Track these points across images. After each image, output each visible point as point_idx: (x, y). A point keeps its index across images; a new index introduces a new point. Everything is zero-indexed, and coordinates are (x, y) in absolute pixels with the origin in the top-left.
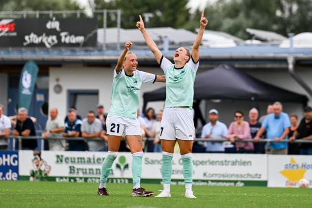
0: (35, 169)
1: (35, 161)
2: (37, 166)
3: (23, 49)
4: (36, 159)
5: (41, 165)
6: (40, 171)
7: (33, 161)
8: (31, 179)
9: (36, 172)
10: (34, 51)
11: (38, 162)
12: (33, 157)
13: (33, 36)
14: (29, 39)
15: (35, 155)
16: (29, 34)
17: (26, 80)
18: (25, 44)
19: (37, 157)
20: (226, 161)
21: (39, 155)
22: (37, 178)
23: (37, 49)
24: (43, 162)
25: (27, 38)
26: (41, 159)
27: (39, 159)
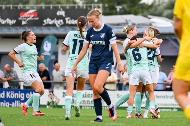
0: (50, 101)
1: (50, 96)
2: (51, 99)
3: (43, 28)
4: (50, 94)
5: (54, 98)
6: (53, 102)
7: (48, 96)
8: (48, 107)
9: (51, 102)
10: (49, 29)
11: (52, 96)
12: (48, 94)
13: (48, 19)
14: (46, 21)
15: (50, 92)
16: (46, 19)
17: (47, 46)
18: (44, 25)
19: (51, 93)
20: (166, 96)
21: (52, 92)
22: (51, 106)
23: (51, 28)
24: (55, 96)
25: (45, 21)
26: (53, 95)
27: (52, 94)
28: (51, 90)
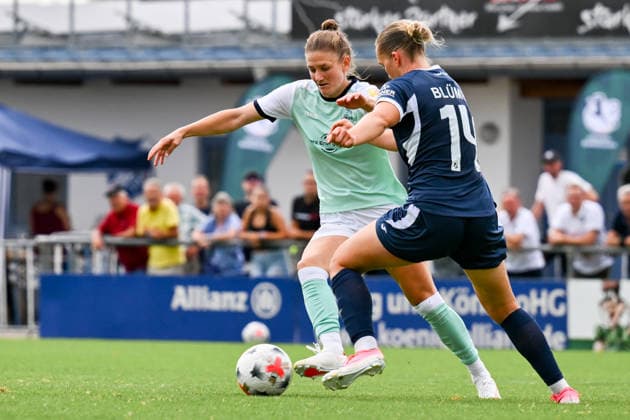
0: (606, 322)
1: (607, 304)
2: (612, 315)
3: (578, 43)
4: (608, 299)
5: (620, 315)
6: (619, 329)
7: (601, 304)
8: (598, 346)
9: (609, 331)
11: (613, 307)
14: (592, 17)
15: (606, 290)
16: (591, 7)
17: (598, 113)
18: (582, 30)
19: (611, 294)
21: (616, 289)
22: (612, 344)
24: (625, 307)
25: (585, 16)
26: (620, 301)
27: (614, 300)
28: (612, 283)
